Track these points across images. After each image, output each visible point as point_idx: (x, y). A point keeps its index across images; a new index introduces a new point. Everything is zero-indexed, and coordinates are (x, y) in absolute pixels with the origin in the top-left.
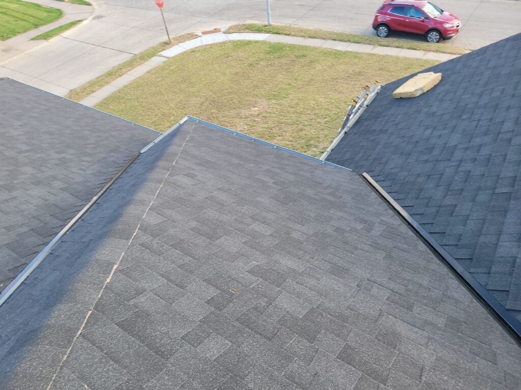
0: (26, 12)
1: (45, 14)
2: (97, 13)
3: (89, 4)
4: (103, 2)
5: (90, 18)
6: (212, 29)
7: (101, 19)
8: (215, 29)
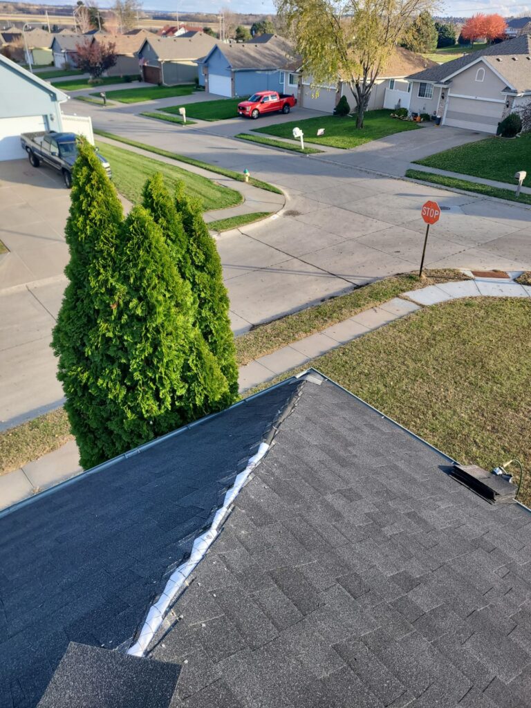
0: (193, 187)
1: (219, 195)
2: (290, 206)
3: (278, 193)
4: (299, 193)
5: (281, 213)
6: (489, 269)
7: (297, 217)
8: (495, 271)
